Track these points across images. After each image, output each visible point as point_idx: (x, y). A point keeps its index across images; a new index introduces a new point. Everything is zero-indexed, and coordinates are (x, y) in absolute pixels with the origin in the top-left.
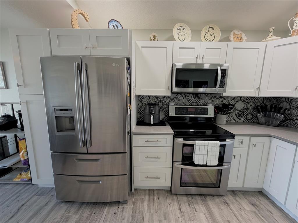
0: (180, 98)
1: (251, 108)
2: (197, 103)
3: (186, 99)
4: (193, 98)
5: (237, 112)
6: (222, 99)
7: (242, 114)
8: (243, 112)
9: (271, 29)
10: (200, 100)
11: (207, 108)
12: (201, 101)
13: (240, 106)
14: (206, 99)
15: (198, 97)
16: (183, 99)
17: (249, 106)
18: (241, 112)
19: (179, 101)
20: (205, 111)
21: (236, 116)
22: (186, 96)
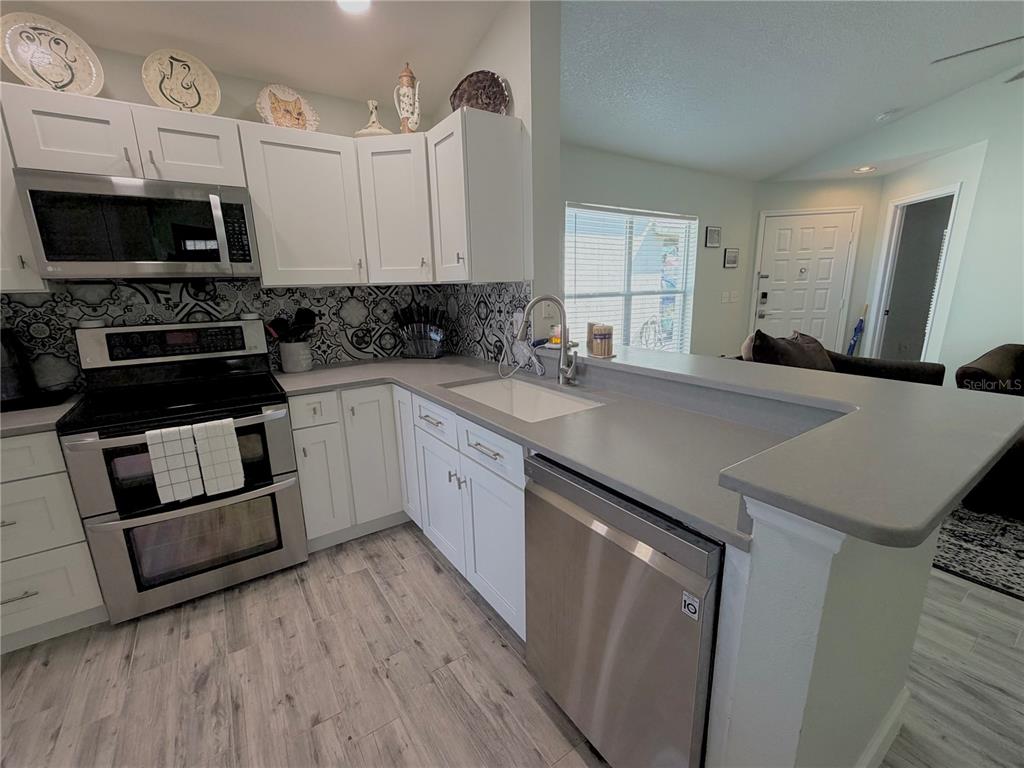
0: (129, 299)
1: (385, 318)
2: (209, 313)
3: (159, 301)
4: (186, 299)
5: (350, 332)
6: (297, 296)
7: (365, 335)
8: (369, 331)
10: (218, 304)
11: (240, 328)
12: (224, 305)
13: (355, 314)
14: (241, 298)
15: (207, 293)
16: (148, 303)
17: (379, 312)
18: (362, 330)
19: (127, 309)
20: (235, 338)
21: (352, 343)
22: (155, 292)
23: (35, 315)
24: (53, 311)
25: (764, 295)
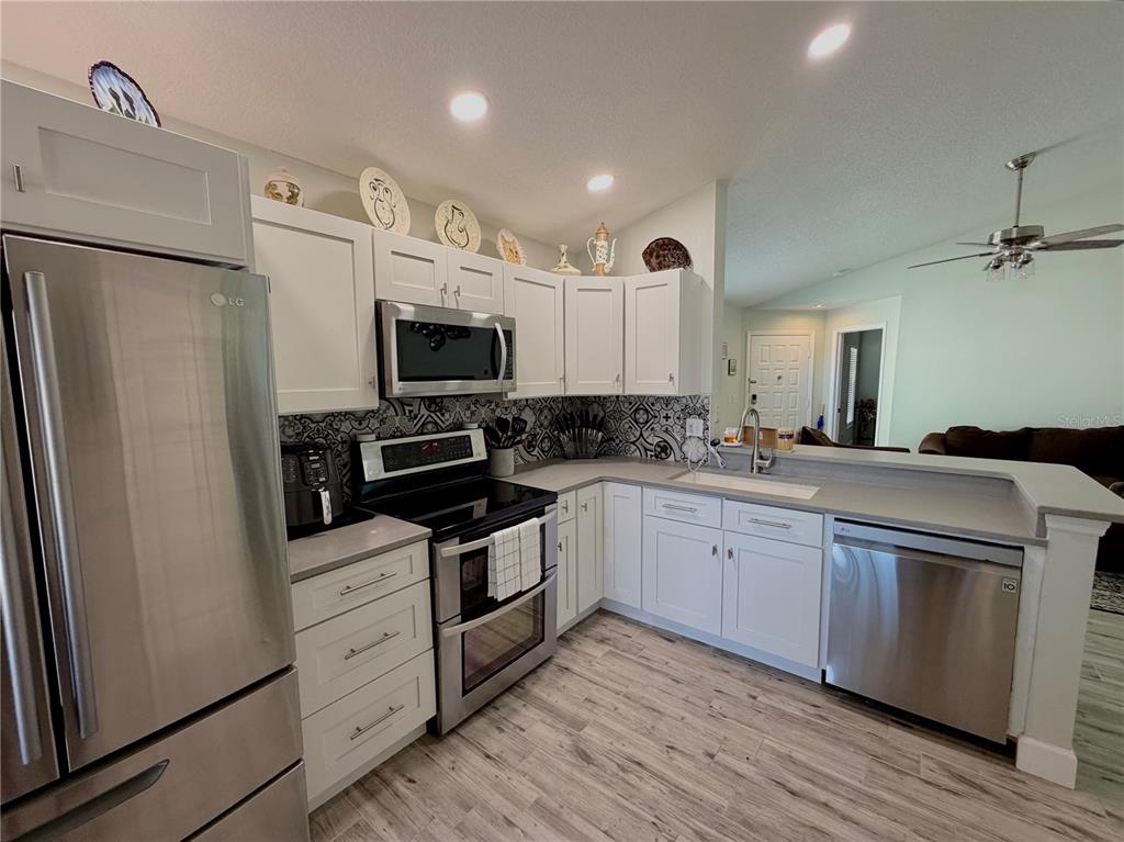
0: (385, 412)
1: (546, 423)
2: (436, 423)
3: (405, 414)
4: (424, 411)
7: (533, 439)
9: (564, 248)
10: (443, 415)
11: (469, 436)
12: (447, 416)
14: (458, 409)
15: (437, 405)
16: (397, 415)
17: (542, 418)
18: (531, 435)
19: (383, 422)
20: (464, 446)
23: (318, 430)
24: (331, 425)
25: (754, 397)
